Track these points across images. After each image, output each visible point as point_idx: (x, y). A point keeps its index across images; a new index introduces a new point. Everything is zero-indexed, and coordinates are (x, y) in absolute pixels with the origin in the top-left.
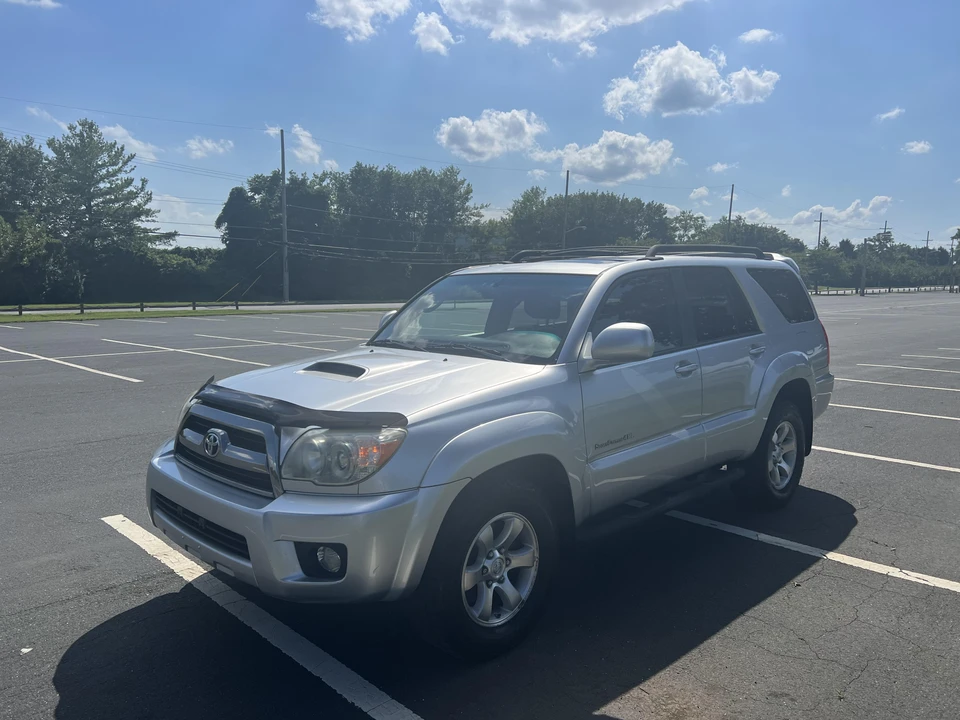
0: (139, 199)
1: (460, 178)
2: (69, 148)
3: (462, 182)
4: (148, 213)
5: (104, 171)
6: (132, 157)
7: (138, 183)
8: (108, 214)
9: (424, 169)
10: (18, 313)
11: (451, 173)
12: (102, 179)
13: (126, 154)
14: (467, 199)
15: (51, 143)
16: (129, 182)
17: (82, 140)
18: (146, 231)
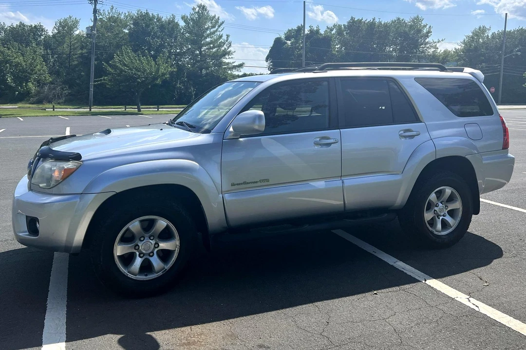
0: (225, 46)
1: (423, 23)
2: (192, 19)
3: (425, 26)
4: (229, 53)
5: (208, 32)
6: (223, 23)
7: (224, 37)
8: (209, 56)
9: (399, 19)
10: (157, 109)
11: (417, 20)
12: (208, 36)
13: (220, 21)
14: (428, 36)
15: (183, 18)
16: (221, 37)
17: (199, 16)
18: (228, 64)
